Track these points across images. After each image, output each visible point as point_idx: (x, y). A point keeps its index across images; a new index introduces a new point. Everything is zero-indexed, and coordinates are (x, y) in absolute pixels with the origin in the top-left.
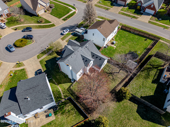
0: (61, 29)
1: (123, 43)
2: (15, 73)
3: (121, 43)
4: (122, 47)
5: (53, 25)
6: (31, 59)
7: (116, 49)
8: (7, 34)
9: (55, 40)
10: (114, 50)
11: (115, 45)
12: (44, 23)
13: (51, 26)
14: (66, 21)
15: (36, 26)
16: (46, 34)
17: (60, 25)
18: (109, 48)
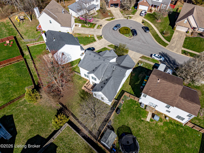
0: (161, 53)
1: (163, 135)
2: (91, 38)
3: (162, 132)
4: (151, 133)
5: (165, 45)
6: (107, 42)
7: (143, 120)
8: (134, 20)
9: (139, 51)
10: (140, 118)
11: (151, 120)
12: (163, 37)
13: (163, 44)
14: (183, 55)
15: (156, 32)
16: (146, 43)
17: (171, 51)
18: (142, 110)
